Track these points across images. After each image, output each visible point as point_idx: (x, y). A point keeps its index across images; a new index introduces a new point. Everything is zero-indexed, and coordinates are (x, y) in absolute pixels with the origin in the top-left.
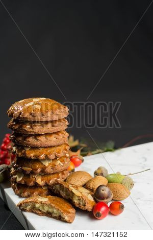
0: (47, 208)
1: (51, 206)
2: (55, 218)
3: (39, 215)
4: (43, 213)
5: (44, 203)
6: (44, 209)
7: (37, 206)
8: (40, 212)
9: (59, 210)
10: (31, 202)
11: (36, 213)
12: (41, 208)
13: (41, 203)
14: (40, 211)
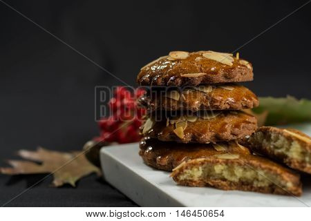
0: (241, 170)
1: (251, 165)
2: (260, 190)
3: (222, 189)
4: (230, 185)
5: (232, 163)
6: (233, 174)
7: (218, 169)
8: (224, 183)
9: (270, 170)
10: (202, 163)
11: (215, 187)
12: (226, 175)
13: (227, 162)
14: (224, 180)
